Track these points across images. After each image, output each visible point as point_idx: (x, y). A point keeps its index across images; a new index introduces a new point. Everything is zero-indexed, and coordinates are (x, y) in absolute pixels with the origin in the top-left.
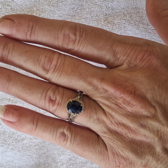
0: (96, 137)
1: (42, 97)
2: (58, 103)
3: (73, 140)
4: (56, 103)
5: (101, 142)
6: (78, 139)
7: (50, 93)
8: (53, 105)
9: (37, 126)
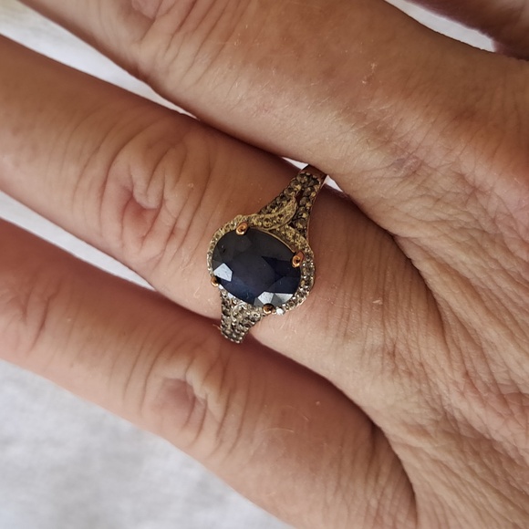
0: (365, 433)
1: (85, 183)
2: (167, 230)
3: (231, 430)
4: (157, 227)
5: (385, 469)
6: (261, 431)
7: (131, 166)
8: (144, 238)
9: (42, 326)
